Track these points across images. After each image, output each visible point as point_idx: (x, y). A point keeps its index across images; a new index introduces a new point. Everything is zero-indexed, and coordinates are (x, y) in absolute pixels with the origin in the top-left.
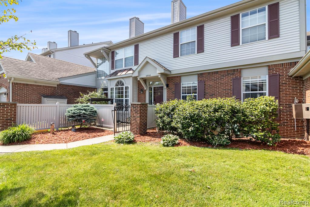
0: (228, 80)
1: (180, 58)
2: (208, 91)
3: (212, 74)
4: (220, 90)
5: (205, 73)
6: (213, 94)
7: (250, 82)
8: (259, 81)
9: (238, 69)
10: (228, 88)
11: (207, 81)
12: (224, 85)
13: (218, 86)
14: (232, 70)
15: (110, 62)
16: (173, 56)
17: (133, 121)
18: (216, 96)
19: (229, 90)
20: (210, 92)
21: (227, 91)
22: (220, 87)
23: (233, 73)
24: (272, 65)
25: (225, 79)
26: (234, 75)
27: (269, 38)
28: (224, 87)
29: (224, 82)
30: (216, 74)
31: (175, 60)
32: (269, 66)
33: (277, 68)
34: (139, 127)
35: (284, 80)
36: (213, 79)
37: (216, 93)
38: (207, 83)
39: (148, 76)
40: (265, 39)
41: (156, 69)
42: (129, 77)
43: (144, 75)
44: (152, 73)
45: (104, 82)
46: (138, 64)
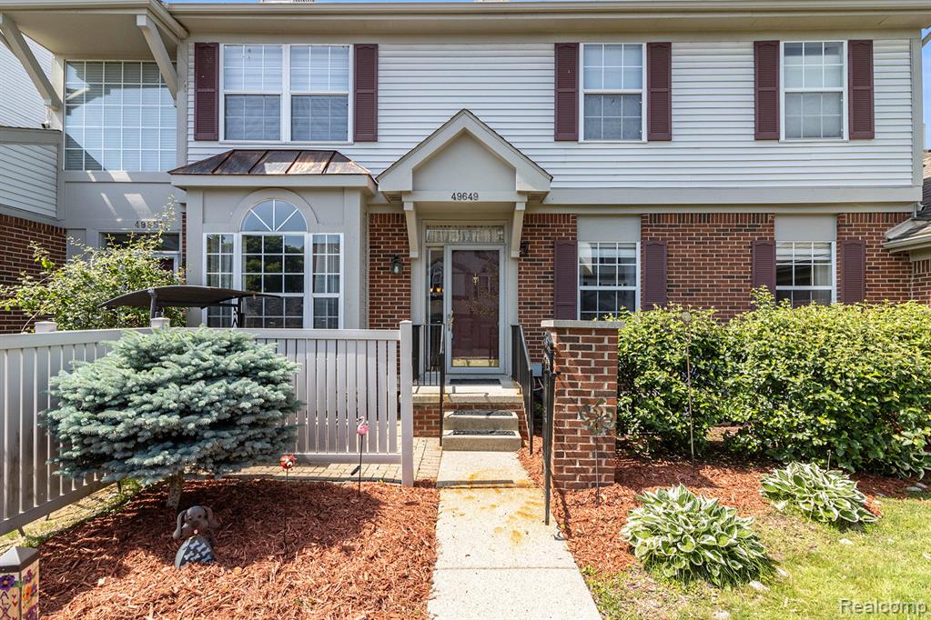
0: (737, 245)
1: (582, 146)
2: (677, 277)
3: (692, 222)
4: (715, 277)
5: (667, 214)
6: (694, 290)
7: (794, 258)
8: (815, 256)
9: (767, 214)
10: (740, 273)
11: (675, 243)
12: (728, 260)
13: (709, 264)
14: (750, 214)
15: (180, 95)
16: (552, 133)
17: (570, 416)
18: (702, 295)
19: (742, 277)
20: (683, 281)
21: (736, 281)
22: (715, 268)
23: (752, 226)
24: (848, 214)
25: (729, 243)
26: (755, 230)
27: (852, 137)
28: (728, 269)
29: (729, 251)
30: (704, 221)
31: (563, 152)
32: (839, 216)
33: (859, 225)
34: (609, 448)
35: (873, 259)
36: (695, 239)
37: (702, 286)
38: (674, 251)
39: (462, 196)
40: (840, 135)
41: (513, 170)
42: (342, 190)
43: (438, 191)
44: (489, 189)
45: (135, 199)
46: (375, 139)
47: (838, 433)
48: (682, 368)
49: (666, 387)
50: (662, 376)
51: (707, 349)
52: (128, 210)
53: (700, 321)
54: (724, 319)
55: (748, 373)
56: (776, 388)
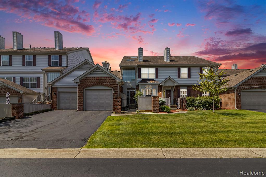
1: (181, 79)
16: (177, 77)
18: (193, 95)
31: (179, 79)
39: (169, 85)
41: (174, 82)
42: (156, 84)
43: (167, 85)
44: (171, 84)
45: (130, 85)
46: (158, 78)
47: (203, 106)
48: (191, 101)
49: (190, 103)
50: (190, 102)
51: (193, 100)
52: (130, 86)
53: (193, 97)
54: (195, 97)
55: (197, 102)
56: (198, 103)
